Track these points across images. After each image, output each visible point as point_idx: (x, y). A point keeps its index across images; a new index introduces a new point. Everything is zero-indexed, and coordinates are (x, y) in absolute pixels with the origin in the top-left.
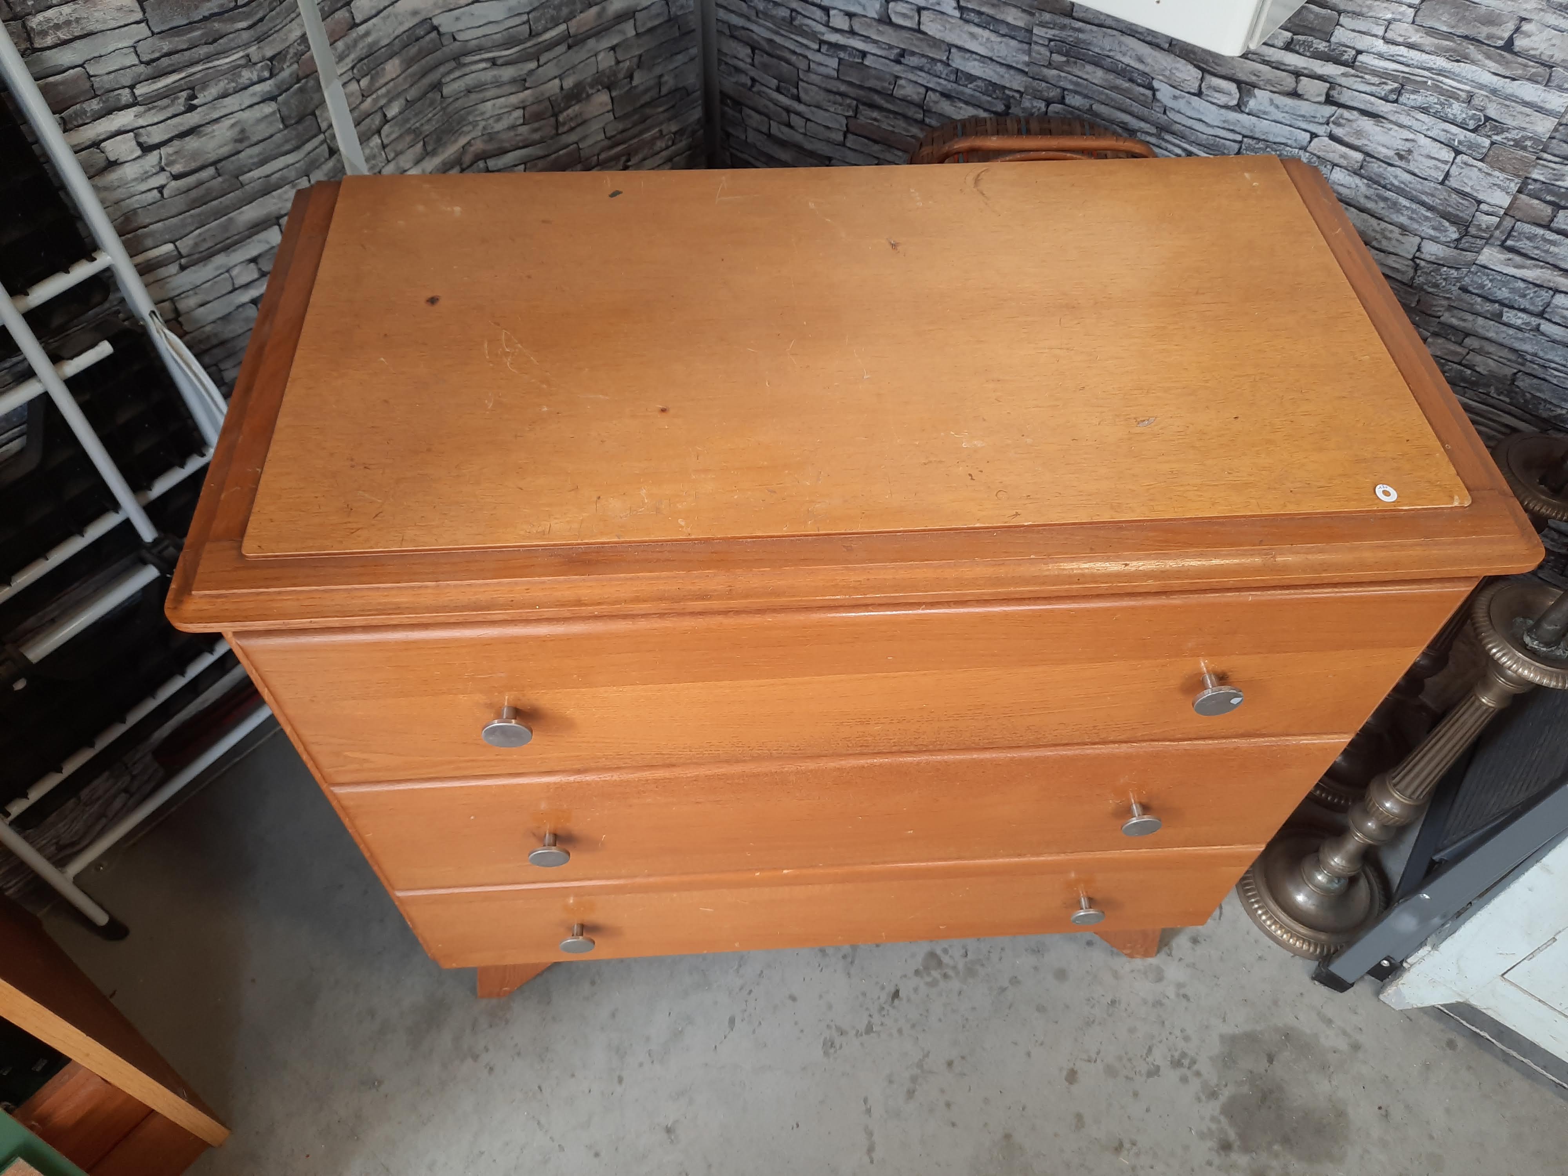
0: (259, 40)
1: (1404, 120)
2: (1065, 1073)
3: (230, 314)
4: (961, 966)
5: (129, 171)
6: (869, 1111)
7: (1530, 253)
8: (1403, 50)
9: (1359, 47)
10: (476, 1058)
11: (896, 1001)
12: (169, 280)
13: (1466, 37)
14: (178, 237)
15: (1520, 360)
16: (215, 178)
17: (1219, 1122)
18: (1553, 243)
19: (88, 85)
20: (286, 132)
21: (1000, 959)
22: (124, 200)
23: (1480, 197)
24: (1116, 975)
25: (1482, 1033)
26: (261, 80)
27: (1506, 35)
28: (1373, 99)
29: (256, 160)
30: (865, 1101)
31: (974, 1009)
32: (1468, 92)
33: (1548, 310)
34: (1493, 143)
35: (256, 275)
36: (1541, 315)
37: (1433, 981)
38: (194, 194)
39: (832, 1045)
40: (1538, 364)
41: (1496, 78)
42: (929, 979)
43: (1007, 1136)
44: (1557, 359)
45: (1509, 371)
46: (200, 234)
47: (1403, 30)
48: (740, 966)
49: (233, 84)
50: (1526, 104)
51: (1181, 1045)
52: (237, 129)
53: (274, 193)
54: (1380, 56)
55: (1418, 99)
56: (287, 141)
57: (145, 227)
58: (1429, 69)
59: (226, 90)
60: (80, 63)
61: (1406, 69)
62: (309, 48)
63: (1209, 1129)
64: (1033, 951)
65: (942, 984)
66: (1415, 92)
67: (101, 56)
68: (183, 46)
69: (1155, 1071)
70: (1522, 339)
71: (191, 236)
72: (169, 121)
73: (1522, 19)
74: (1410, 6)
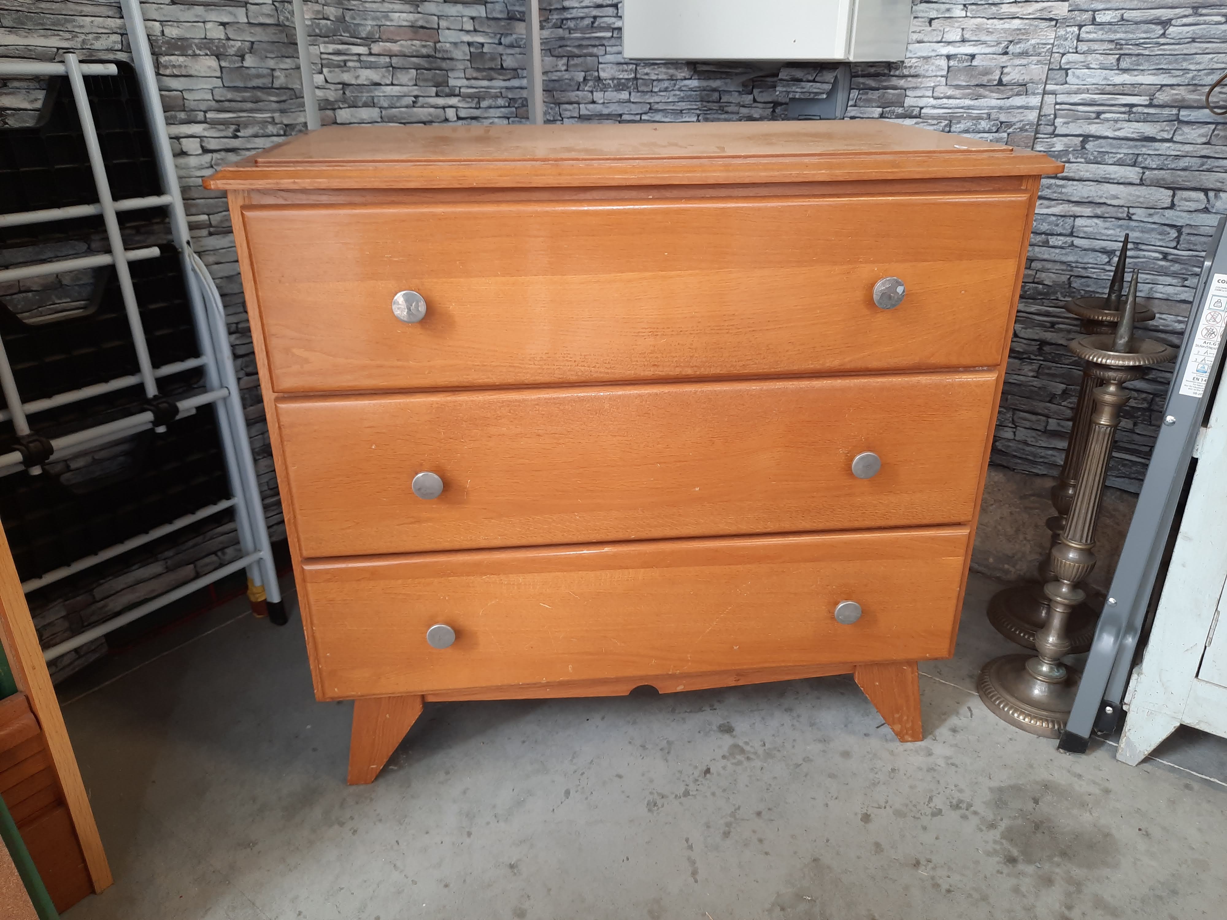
0: (283, 111)
2: (860, 816)
4: (761, 751)
5: (192, 161)
6: (690, 847)
7: (1051, 197)
8: (945, 101)
9: (921, 105)
10: (342, 824)
11: (708, 775)
12: (200, 239)
13: (977, 85)
14: (212, 212)
15: (1069, 268)
17: (1002, 844)
18: (1062, 186)
19: (181, 103)
21: (794, 747)
22: (185, 177)
24: (892, 753)
25: (1212, 779)
26: (278, 135)
27: (997, 78)
30: (687, 840)
31: (775, 778)
32: (987, 113)
33: (1074, 230)
34: (1008, 134)
36: (1071, 234)
37: (1150, 713)
39: (655, 804)
40: (1081, 268)
41: (999, 101)
42: (734, 761)
43: (815, 860)
44: (1091, 261)
45: (1064, 278)
46: (225, 216)
47: (943, 90)
48: (573, 758)
49: (262, 131)
50: (1019, 108)
51: (957, 795)
54: (934, 107)
55: (961, 126)
57: (194, 199)
58: (962, 108)
59: (258, 133)
60: (181, 89)
61: (950, 111)
63: (995, 849)
64: (820, 741)
65: (746, 763)
66: (959, 122)
67: (193, 90)
68: (239, 99)
69: (938, 813)
70: (1066, 254)
71: (220, 214)
72: (222, 139)
73: (1003, 67)
74: (942, 76)
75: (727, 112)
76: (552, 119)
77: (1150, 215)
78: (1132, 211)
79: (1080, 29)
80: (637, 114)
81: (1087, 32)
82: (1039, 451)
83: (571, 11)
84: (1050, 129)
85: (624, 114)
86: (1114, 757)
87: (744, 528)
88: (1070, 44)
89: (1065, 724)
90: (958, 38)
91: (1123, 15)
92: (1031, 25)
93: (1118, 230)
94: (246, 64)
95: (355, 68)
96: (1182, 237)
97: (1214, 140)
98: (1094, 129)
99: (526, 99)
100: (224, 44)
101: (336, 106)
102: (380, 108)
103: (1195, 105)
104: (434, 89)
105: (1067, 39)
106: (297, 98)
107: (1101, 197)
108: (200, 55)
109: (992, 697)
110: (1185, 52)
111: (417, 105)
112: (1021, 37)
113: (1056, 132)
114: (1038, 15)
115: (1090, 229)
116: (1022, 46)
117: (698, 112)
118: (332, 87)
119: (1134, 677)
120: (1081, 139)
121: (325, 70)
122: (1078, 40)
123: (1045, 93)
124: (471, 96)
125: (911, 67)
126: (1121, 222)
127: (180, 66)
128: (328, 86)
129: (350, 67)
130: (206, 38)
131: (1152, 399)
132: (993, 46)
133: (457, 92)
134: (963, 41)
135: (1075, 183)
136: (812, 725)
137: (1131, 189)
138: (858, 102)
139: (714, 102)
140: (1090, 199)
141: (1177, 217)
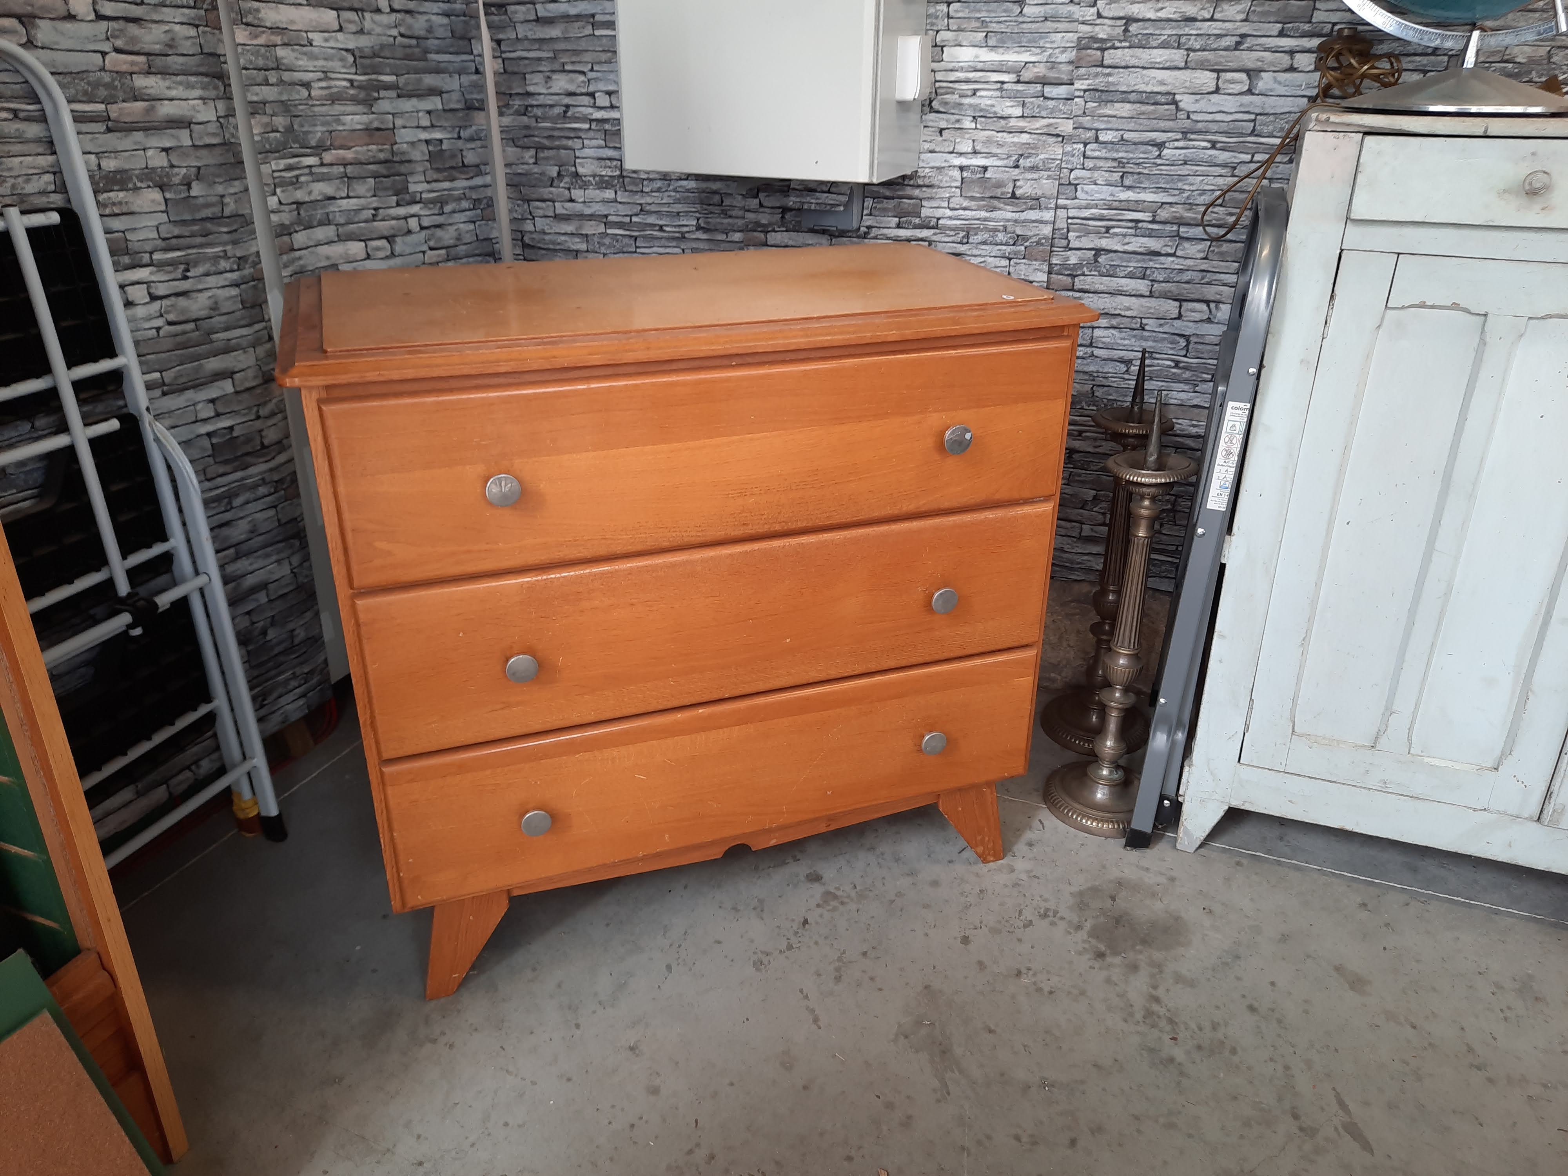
0: (235, 243)
1: (975, 252)
2: (959, 940)
3: (190, 440)
4: (853, 894)
5: (140, 312)
6: (806, 997)
8: (961, 212)
9: (938, 216)
10: (434, 1041)
11: (807, 926)
13: (991, 197)
15: (1091, 378)
16: (194, 331)
17: (1090, 942)
18: (1079, 298)
19: (126, 245)
20: (243, 311)
21: (884, 884)
23: (1031, 279)
24: (977, 875)
25: (1257, 854)
26: (232, 271)
27: (1010, 190)
28: (955, 245)
29: (222, 326)
30: (801, 991)
31: (873, 917)
32: (1003, 226)
33: (1094, 340)
34: (1026, 248)
35: (212, 414)
36: (1091, 345)
37: (1202, 801)
38: (179, 339)
39: (761, 963)
40: (1102, 377)
41: (1014, 214)
42: (830, 908)
43: (927, 987)
44: (1111, 370)
45: (1088, 388)
46: (179, 371)
47: (957, 201)
48: (665, 932)
49: (213, 268)
50: (1033, 221)
51: (1043, 905)
52: (213, 300)
53: (232, 354)
54: (951, 218)
55: (978, 238)
56: (243, 318)
58: (978, 219)
59: (209, 270)
60: (123, 229)
61: (967, 222)
62: (260, 262)
63: (1084, 948)
64: (908, 874)
65: (841, 908)
66: (976, 234)
67: (135, 229)
68: (187, 234)
69: (1029, 924)
70: (1087, 364)
71: (173, 370)
72: (171, 283)
73: (1015, 180)
74: (956, 187)
75: (730, 217)
76: (520, 217)
77: (1161, 325)
78: (1144, 321)
79: (1085, 146)
80: (626, 216)
81: (1092, 150)
82: (1076, 557)
83: (537, 97)
84: (1064, 243)
85: (610, 215)
86: (1175, 847)
87: (833, 674)
88: (1077, 160)
89: (1129, 823)
90: (970, 150)
91: (1122, 136)
92: (1039, 140)
93: (1134, 340)
94: (193, 193)
95: (307, 183)
96: (1191, 346)
97: (1210, 256)
98: (1104, 243)
99: (491, 198)
100: (168, 173)
101: (292, 230)
102: (336, 225)
103: (1192, 222)
104: (395, 198)
105: (1073, 156)
106: (247, 225)
107: (1116, 309)
108: (141, 188)
109: (1060, 808)
110: (1179, 173)
111: (378, 219)
112: (1030, 151)
113: (1070, 246)
114: (1045, 130)
115: (1108, 340)
116: (1033, 160)
117: (697, 215)
118: (286, 208)
119: (1186, 769)
120: (1093, 252)
121: (278, 190)
122: (1084, 157)
123: (1057, 207)
124: (433, 201)
125: (924, 177)
126: (1135, 332)
127: (120, 203)
128: (283, 208)
129: (302, 183)
130: (147, 168)
131: (1175, 500)
132: (1004, 159)
133: (418, 198)
134: (975, 152)
135: (1091, 295)
136: (897, 860)
137: (1142, 300)
138: (874, 211)
139: (715, 205)
140: (1105, 311)
141: (1185, 326)
